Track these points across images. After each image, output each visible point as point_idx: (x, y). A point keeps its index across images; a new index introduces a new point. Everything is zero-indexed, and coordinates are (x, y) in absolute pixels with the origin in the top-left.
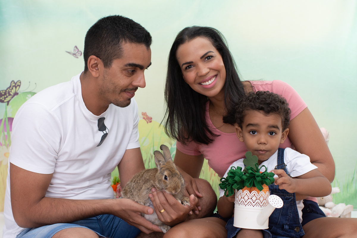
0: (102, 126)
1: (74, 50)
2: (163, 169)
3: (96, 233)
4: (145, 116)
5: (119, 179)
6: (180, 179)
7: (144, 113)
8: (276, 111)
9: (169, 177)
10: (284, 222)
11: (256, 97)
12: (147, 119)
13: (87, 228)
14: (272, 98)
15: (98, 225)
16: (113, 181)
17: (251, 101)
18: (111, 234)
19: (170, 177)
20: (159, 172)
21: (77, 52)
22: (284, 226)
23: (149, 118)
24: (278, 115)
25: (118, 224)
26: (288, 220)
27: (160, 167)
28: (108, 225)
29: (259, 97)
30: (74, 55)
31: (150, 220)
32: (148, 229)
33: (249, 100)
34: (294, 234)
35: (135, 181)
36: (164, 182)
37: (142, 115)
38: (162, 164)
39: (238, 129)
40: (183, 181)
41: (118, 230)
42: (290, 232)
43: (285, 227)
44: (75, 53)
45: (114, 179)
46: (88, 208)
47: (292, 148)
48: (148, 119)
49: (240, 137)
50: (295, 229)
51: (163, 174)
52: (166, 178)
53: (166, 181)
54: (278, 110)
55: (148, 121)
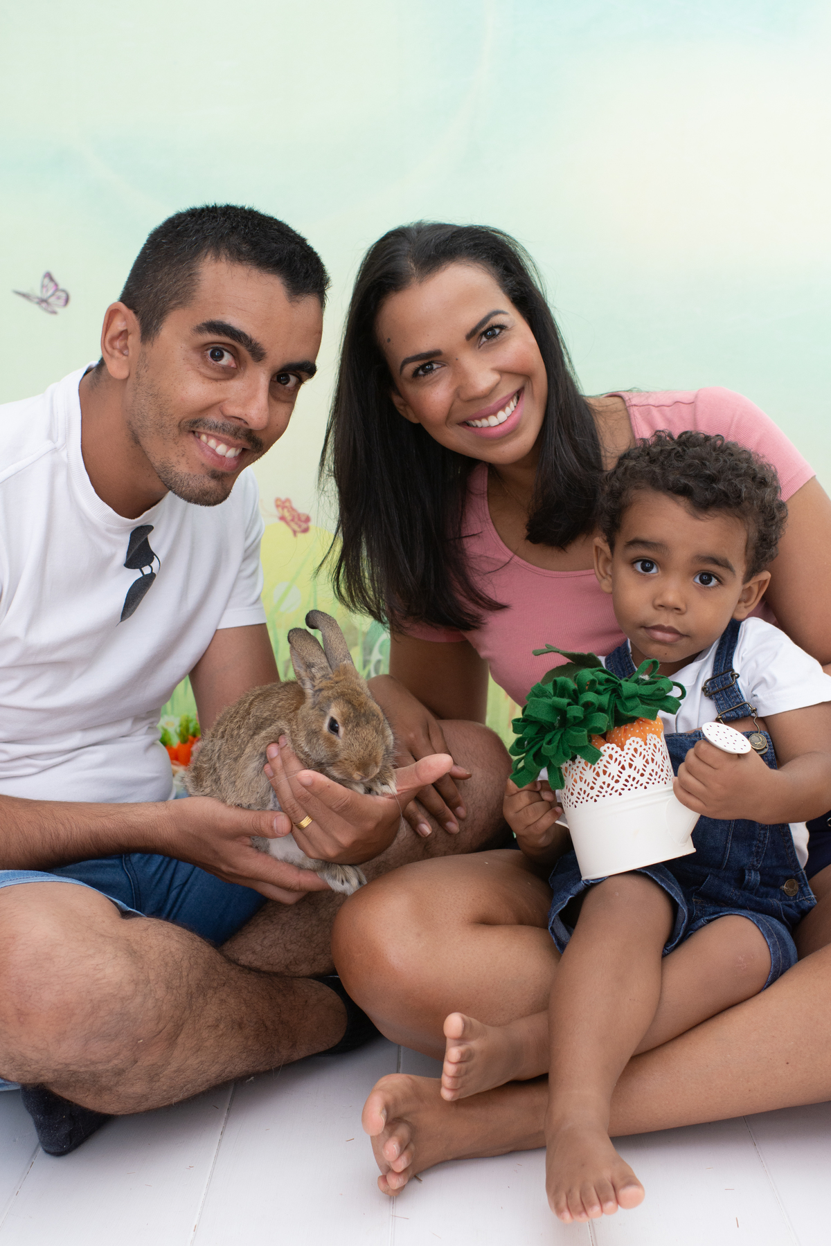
0: (139, 553)
1: (43, 286)
2: (325, 693)
3: (112, 901)
4: (286, 510)
5: (198, 723)
6: (380, 732)
7: (284, 502)
8: (730, 506)
9: (345, 724)
10: (745, 861)
11: (676, 451)
12: (293, 520)
13: (81, 883)
14: (725, 461)
15: (123, 875)
16: (178, 730)
17: (654, 461)
18: (168, 907)
19: (350, 727)
20: (309, 701)
21: (53, 295)
22: (747, 871)
23: (299, 519)
24: (737, 519)
25: (192, 873)
26: (758, 852)
27: (314, 686)
28: (158, 876)
29: (684, 451)
30: (44, 305)
31: (290, 860)
32: (289, 889)
33: (647, 458)
34: (780, 903)
35: (223, 733)
36: (328, 740)
37: (277, 506)
38: (318, 675)
39: (601, 550)
40: (392, 737)
41: (189, 891)
42: (766, 895)
43: (747, 877)
44: (45, 296)
45: (181, 726)
46: (75, 830)
47: (767, 619)
48: (296, 520)
49: (604, 578)
50: (784, 887)
51: (323, 712)
52: (333, 727)
53: (334, 737)
54: (738, 504)
55: (296, 528)
